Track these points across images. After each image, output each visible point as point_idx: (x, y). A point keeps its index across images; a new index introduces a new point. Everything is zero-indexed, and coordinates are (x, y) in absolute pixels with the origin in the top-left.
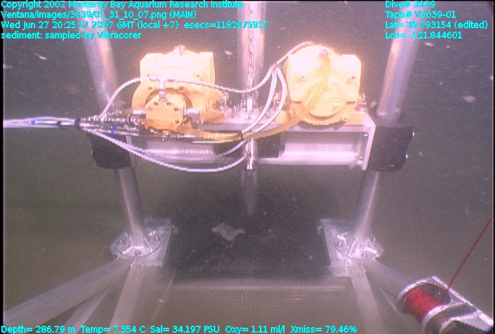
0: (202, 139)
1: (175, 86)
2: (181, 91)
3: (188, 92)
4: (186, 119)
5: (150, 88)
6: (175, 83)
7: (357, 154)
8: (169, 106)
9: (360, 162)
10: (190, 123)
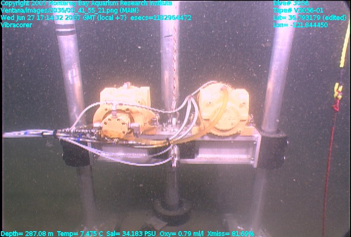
0: (141, 145)
1: (123, 108)
2: (127, 112)
3: (132, 112)
4: (130, 130)
5: (106, 110)
6: (123, 106)
7: (249, 156)
8: (118, 121)
9: (252, 162)
10: (132, 133)
